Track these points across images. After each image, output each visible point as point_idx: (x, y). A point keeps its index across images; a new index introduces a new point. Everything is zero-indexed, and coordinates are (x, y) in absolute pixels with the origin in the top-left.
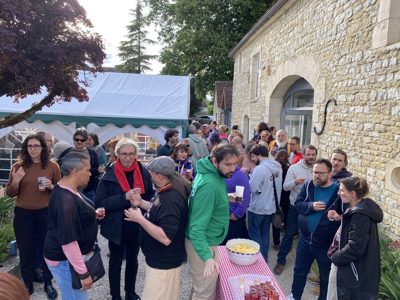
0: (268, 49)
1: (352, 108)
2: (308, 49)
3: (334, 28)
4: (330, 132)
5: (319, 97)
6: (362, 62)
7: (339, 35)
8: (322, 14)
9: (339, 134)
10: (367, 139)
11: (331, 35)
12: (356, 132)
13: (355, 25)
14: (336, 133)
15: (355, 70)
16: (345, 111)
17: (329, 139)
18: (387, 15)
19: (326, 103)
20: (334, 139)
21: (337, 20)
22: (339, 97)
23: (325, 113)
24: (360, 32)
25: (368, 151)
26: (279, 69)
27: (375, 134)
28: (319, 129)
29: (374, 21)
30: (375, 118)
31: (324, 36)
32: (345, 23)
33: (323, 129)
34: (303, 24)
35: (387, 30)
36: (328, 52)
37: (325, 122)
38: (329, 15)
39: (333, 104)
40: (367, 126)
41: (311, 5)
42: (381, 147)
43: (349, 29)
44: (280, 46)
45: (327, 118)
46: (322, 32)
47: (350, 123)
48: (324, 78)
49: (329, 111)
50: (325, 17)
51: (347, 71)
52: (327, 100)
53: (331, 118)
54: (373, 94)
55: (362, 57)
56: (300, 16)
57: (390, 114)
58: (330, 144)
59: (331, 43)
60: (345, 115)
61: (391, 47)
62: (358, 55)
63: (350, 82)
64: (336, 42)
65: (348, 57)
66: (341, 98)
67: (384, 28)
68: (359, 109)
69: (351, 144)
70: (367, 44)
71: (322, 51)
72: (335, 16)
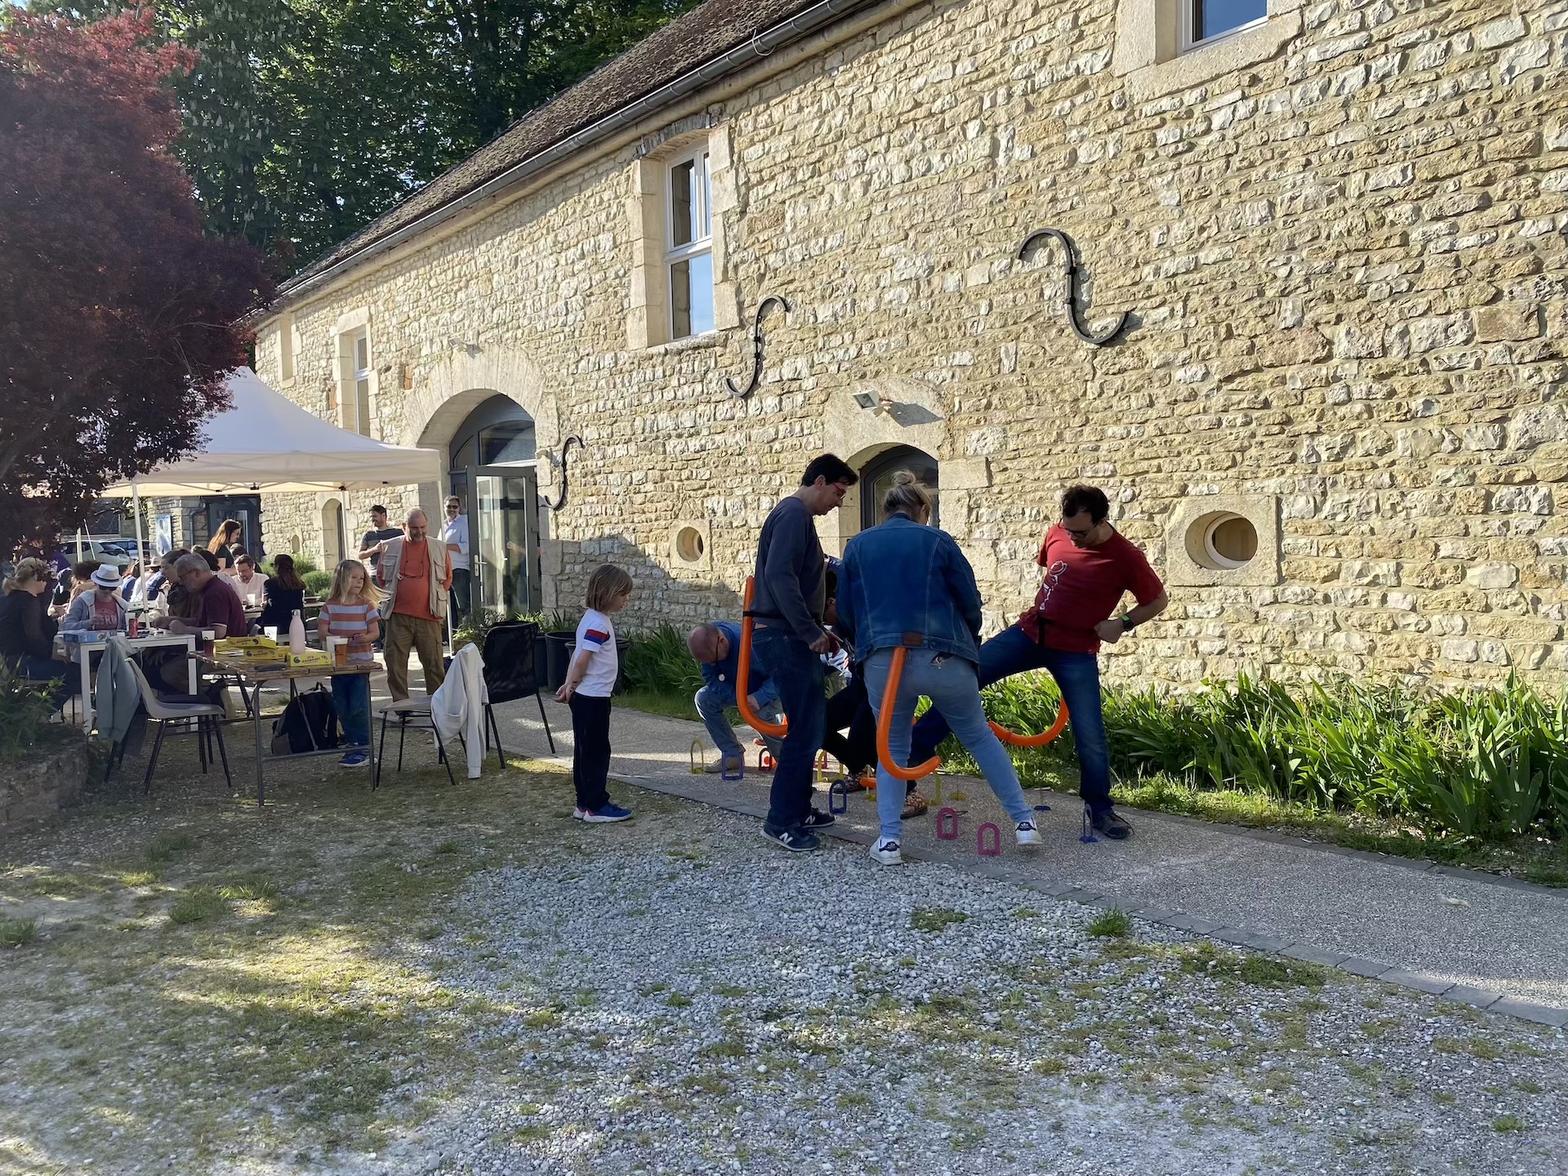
0: (394, 321)
1: (610, 451)
2: (509, 335)
3: (561, 303)
4: (577, 501)
5: (546, 434)
6: (616, 369)
7: (571, 317)
8: (532, 270)
9: (594, 499)
10: (639, 498)
11: (556, 315)
12: (621, 489)
13: (596, 306)
14: (590, 499)
15: (607, 383)
16: (598, 456)
17: (577, 512)
18: (643, 301)
19: (562, 445)
20: (586, 510)
21: (565, 291)
22: (586, 432)
23: (564, 464)
24: (607, 319)
25: (643, 517)
26: (438, 373)
27: (649, 487)
28: (555, 500)
29: (626, 305)
30: (646, 460)
31: (543, 313)
32: (578, 296)
33: (563, 497)
34: (490, 280)
35: (645, 322)
36: (554, 347)
37: (565, 482)
38: (547, 274)
39: (577, 444)
40: (637, 476)
41: (505, 243)
42: (659, 505)
43: (588, 309)
44: (434, 319)
45: (569, 473)
46: (538, 305)
47: (611, 477)
48: (552, 397)
49: (569, 459)
50: (540, 278)
51: (593, 384)
52: (564, 439)
53: (575, 472)
54: (638, 423)
55: (616, 363)
56: (481, 261)
57: (665, 452)
58: (580, 521)
59: (558, 328)
60: (601, 463)
61: (654, 350)
62: (608, 359)
63: (601, 404)
64: (567, 329)
65: (592, 358)
66: (590, 434)
67: (641, 319)
68: (621, 450)
69: (617, 512)
70: (620, 339)
71: (543, 343)
72: (559, 279)
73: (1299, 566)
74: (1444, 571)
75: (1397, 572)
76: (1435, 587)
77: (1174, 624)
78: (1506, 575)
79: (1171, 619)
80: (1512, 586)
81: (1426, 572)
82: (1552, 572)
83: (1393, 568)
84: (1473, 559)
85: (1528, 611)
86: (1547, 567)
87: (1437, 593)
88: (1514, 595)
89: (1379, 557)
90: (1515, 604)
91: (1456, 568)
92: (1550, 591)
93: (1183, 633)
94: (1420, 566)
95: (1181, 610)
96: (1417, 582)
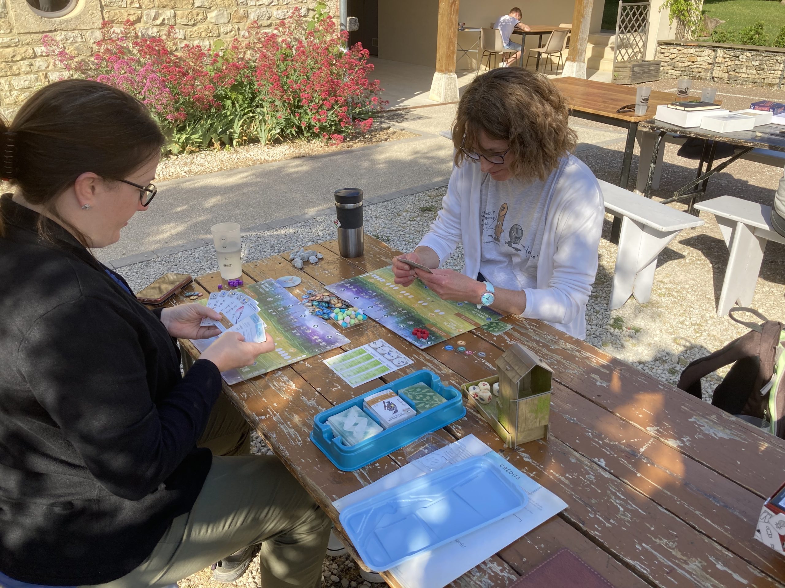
73: (116, 14)
74: (198, 15)
75: (175, 16)
76: (194, 25)
77: (27, 62)
78: (226, 16)
79: (23, 59)
80: (229, 22)
81: (190, 16)
82: (244, 14)
83: (173, 15)
84: (210, 8)
85: (236, 35)
86: (242, 11)
87: (195, 28)
88: (229, 28)
89: (164, 7)
90: (231, 31)
91: (203, 13)
92: (243, 23)
93: (35, 69)
94: (186, 12)
95: (31, 51)
96: (185, 21)
